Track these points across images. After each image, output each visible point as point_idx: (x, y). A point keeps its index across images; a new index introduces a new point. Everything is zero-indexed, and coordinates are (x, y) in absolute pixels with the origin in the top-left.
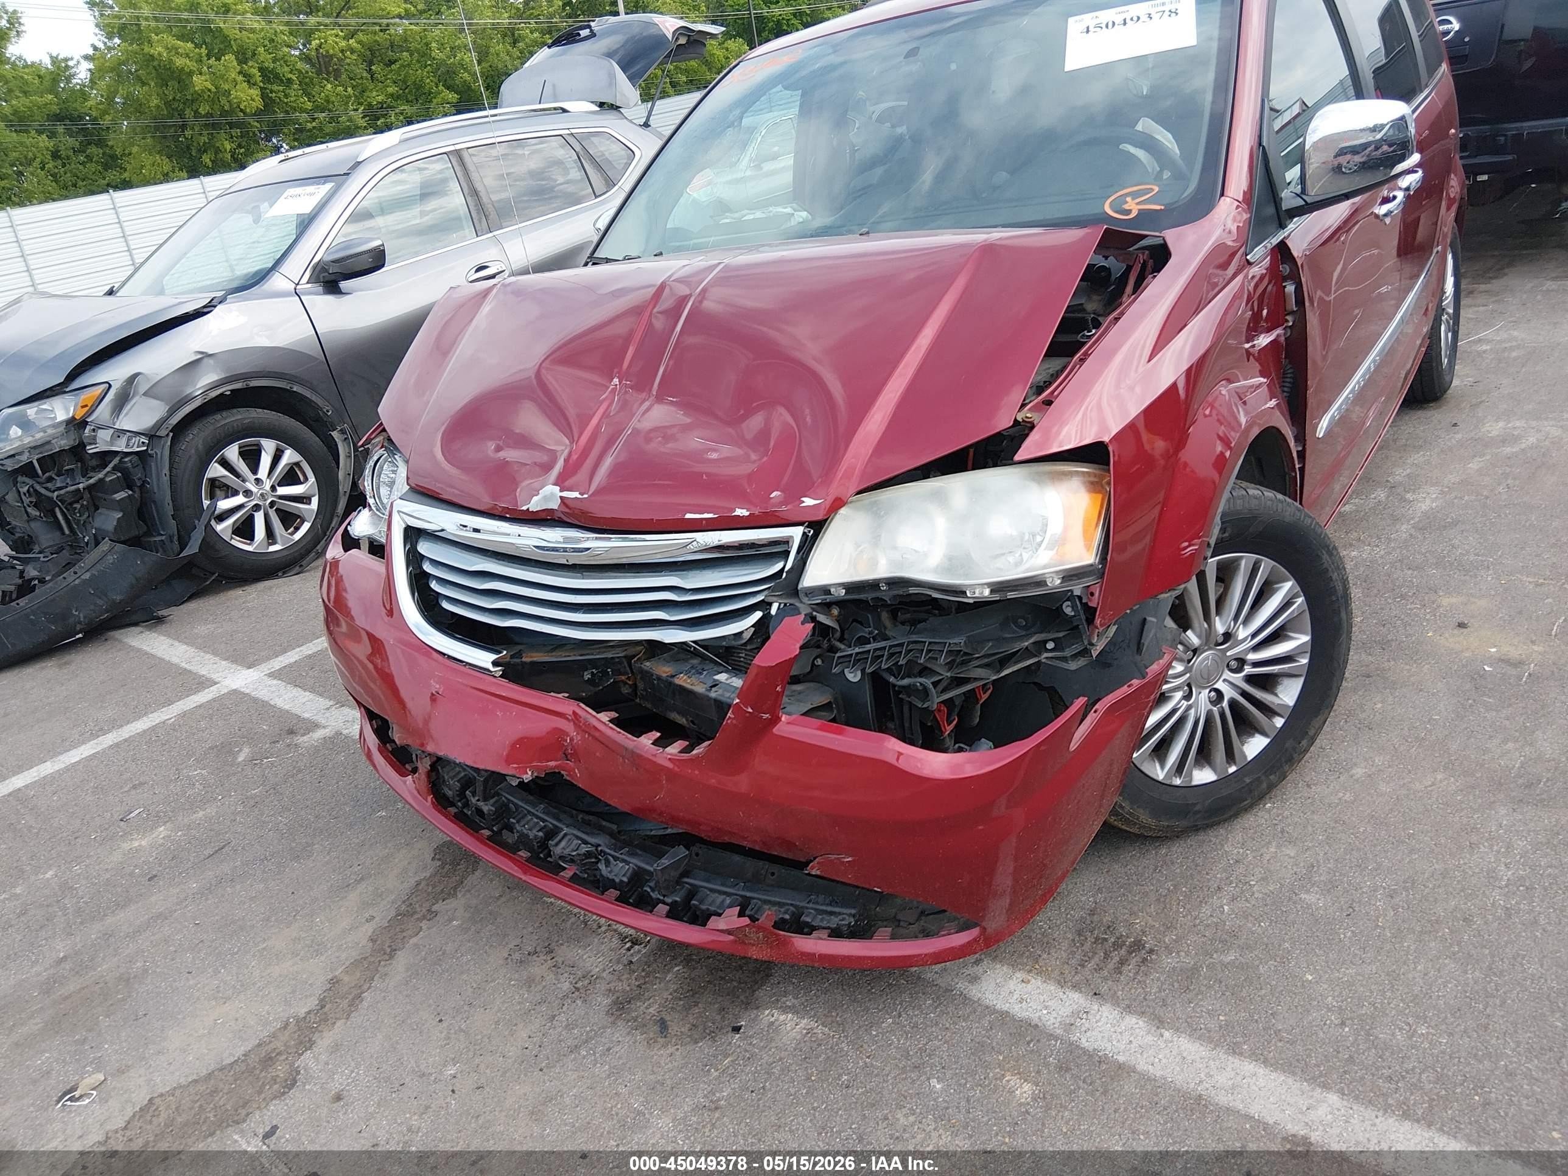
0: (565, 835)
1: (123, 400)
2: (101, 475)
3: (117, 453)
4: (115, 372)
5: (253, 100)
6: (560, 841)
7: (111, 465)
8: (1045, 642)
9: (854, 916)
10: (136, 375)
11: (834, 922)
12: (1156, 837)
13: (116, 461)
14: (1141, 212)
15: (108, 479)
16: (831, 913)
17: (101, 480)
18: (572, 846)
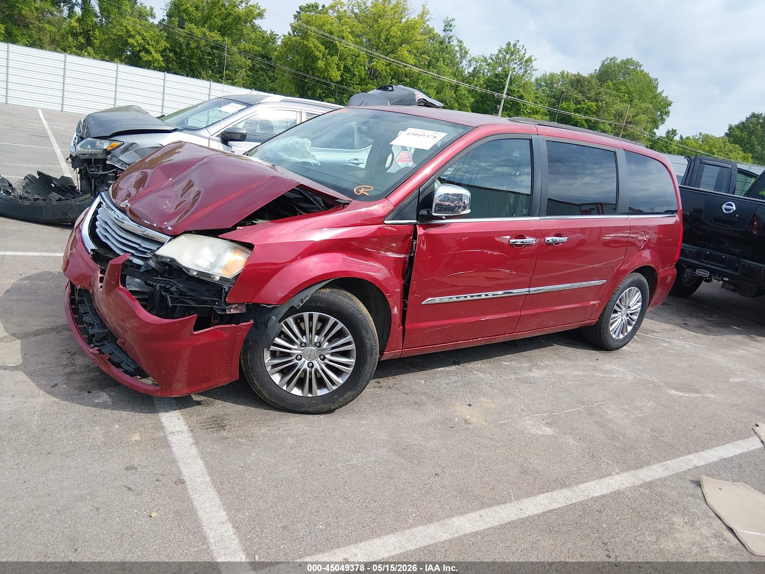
0: (89, 315)
1: (126, 150)
2: (107, 172)
3: (116, 167)
4: (128, 139)
5: (337, 77)
6: (86, 316)
7: (112, 170)
8: (216, 301)
9: (133, 369)
10: (134, 143)
11: (127, 368)
12: (269, 404)
13: (115, 170)
14: (363, 194)
15: (109, 175)
16: (129, 365)
17: (107, 174)
18: (89, 320)
